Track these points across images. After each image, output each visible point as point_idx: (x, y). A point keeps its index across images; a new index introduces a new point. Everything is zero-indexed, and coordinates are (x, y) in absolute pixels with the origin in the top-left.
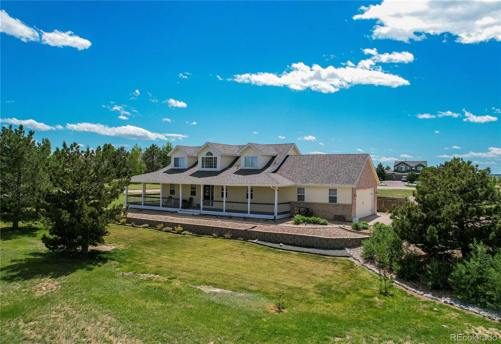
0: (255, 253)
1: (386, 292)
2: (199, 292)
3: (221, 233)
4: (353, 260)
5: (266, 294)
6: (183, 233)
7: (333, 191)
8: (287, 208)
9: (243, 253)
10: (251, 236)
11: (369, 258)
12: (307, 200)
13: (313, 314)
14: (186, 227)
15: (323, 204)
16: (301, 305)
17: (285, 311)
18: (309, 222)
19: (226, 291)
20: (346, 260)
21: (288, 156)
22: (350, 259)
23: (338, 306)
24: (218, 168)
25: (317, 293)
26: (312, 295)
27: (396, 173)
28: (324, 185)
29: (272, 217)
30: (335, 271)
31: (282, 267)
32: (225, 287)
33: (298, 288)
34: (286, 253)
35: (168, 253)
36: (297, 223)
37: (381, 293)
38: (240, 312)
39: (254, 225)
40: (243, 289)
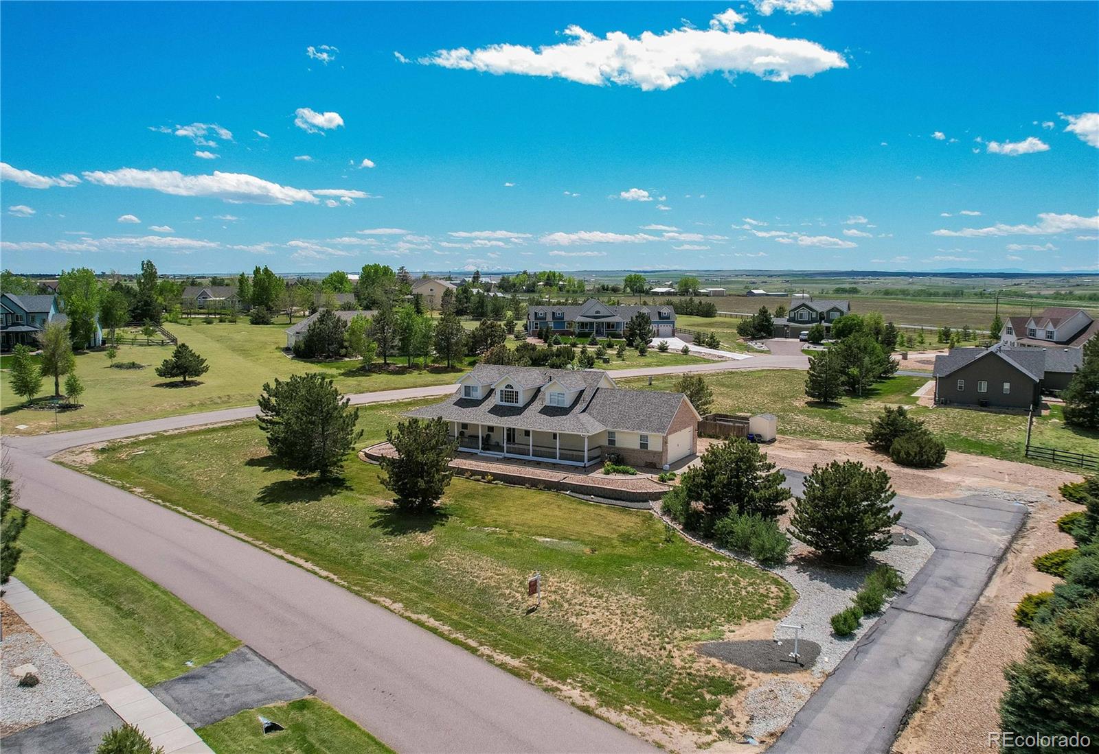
0: (570, 506)
1: (670, 540)
2: (535, 540)
3: (534, 484)
4: (653, 513)
5: (583, 542)
6: (495, 482)
7: (644, 438)
8: (597, 453)
9: (559, 506)
10: (563, 487)
11: (667, 511)
12: (617, 445)
13: (614, 554)
14: (497, 477)
15: (634, 450)
16: (607, 549)
17: (597, 552)
18: (619, 472)
19: (554, 540)
20: (647, 513)
21: (598, 388)
22: (651, 511)
23: (632, 549)
24: (521, 404)
25: (619, 541)
26: (615, 542)
27: (791, 324)
28: (636, 432)
29: (582, 464)
30: (636, 523)
31: (593, 520)
32: (552, 537)
33: (605, 537)
34: (597, 506)
35: (493, 507)
36: (607, 473)
37: (666, 540)
38: (567, 554)
39: (566, 475)
40: (566, 538)
